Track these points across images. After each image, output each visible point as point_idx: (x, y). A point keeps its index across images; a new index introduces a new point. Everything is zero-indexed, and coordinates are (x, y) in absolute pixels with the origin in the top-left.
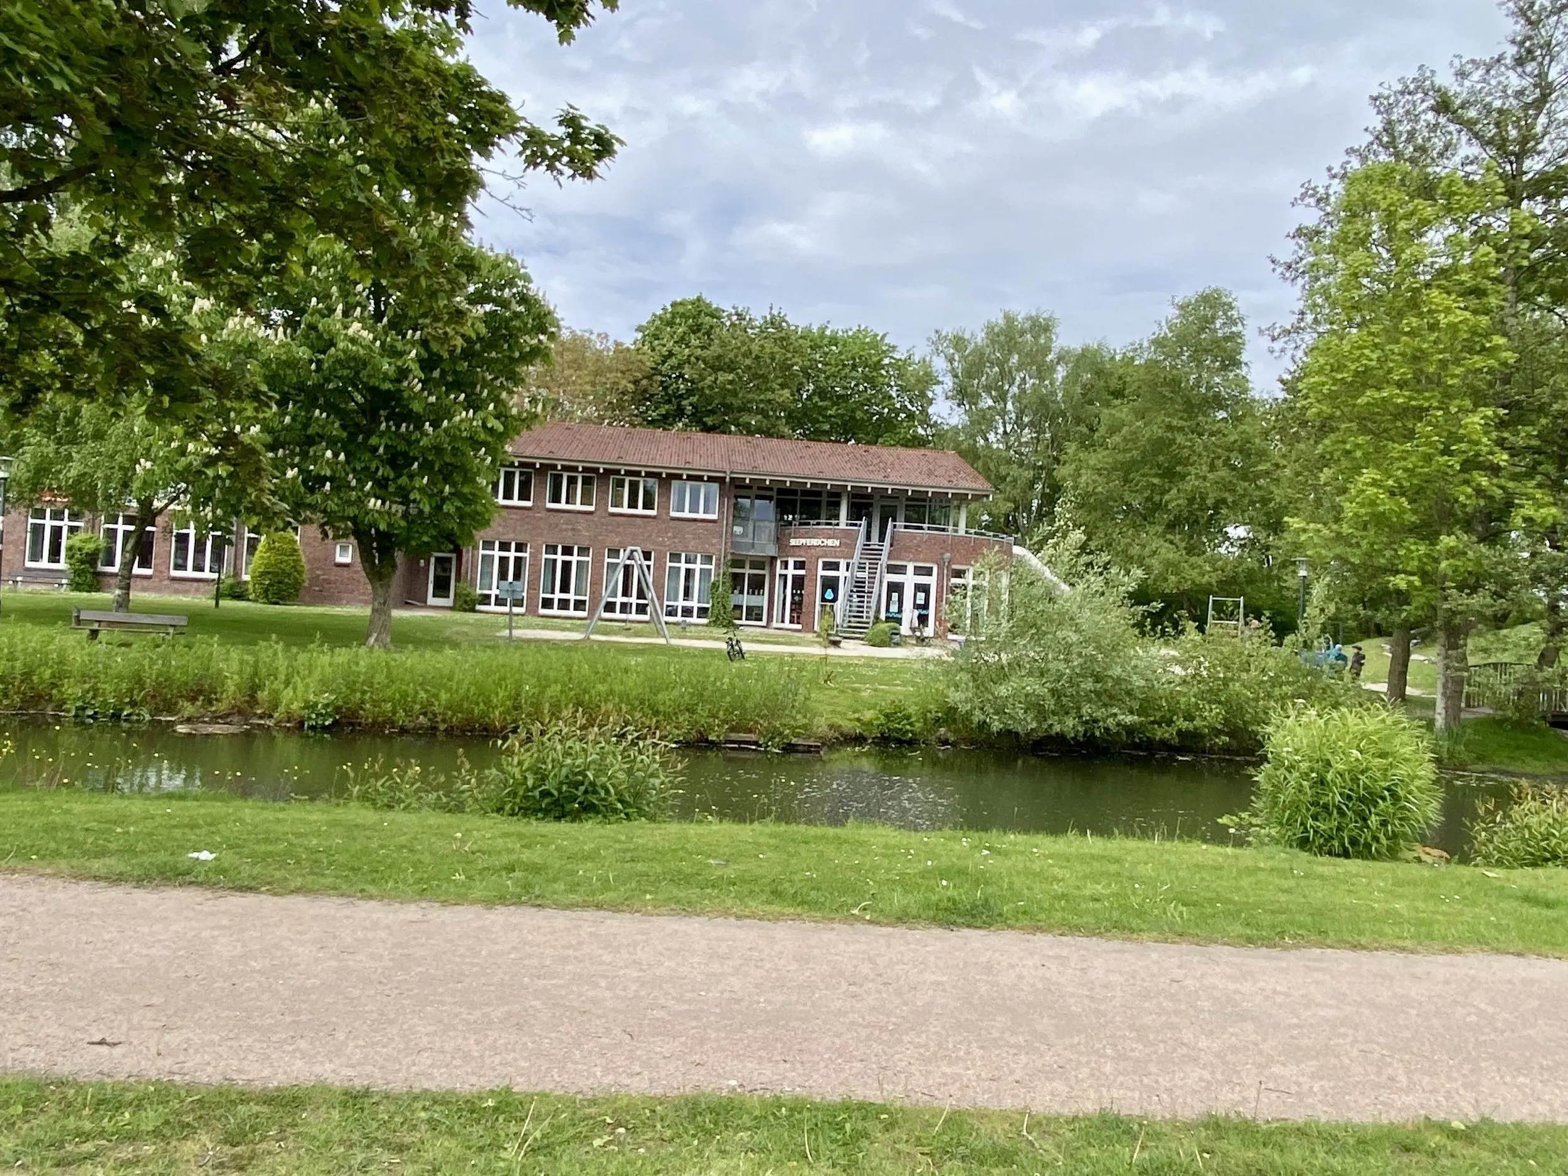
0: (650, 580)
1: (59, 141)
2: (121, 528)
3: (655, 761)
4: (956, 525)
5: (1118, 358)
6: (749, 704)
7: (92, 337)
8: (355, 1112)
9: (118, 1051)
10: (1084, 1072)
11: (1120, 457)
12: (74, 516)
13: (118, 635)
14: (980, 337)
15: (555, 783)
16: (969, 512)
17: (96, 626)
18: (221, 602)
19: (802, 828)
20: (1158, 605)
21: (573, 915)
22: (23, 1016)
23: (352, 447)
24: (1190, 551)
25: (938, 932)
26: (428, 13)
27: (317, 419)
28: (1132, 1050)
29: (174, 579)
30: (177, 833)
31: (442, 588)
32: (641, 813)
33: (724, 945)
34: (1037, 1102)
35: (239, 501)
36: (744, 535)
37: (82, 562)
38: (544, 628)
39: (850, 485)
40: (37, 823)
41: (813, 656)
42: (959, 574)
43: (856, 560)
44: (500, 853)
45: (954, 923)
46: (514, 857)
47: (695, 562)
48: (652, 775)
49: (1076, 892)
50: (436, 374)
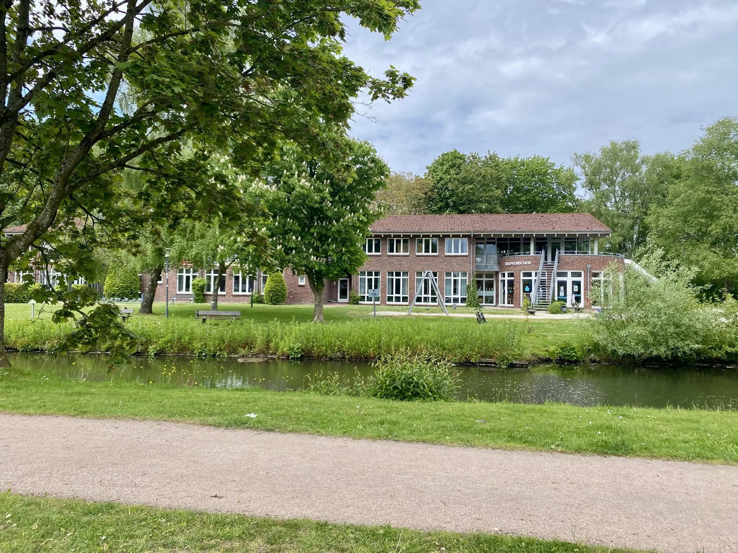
0: (437, 285)
1: (182, 115)
2: (213, 275)
3: (446, 372)
4: (592, 250)
5: (676, 158)
6: (490, 344)
7: (199, 194)
8: (322, 532)
9: (222, 500)
10: (686, 533)
11: (681, 210)
12: (195, 271)
13: (214, 321)
14: (599, 155)
15: (399, 383)
16: (599, 243)
17: (205, 317)
18: (254, 305)
19: (522, 405)
20: (708, 286)
21: (413, 446)
22: (184, 484)
23: (303, 234)
24: (726, 256)
25: (599, 457)
26: (327, 37)
27: (289, 223)
28: (713, 522)
29: (234, 296)
30: (241, 406)
31: (344, 294)
32: (441, 397)
33: (487, 461)
34: (660, 547)
35: (259, 260)
36: (481, 262)
37: (198, 290)
38: (390, 310)
39: (534, 234)
40: (187, 401)
41: (521, 319)
42: (596, 275)
43: (540, 271)
44: (377, 415)
45: (606, 453)
46: (383, 417)
47: (458, 276)
48: (445, 379)
49: (674, 438)
50: (337, 198)
